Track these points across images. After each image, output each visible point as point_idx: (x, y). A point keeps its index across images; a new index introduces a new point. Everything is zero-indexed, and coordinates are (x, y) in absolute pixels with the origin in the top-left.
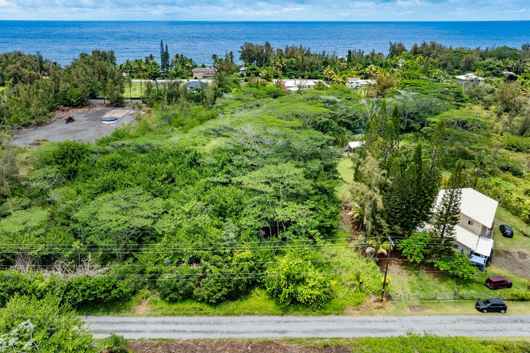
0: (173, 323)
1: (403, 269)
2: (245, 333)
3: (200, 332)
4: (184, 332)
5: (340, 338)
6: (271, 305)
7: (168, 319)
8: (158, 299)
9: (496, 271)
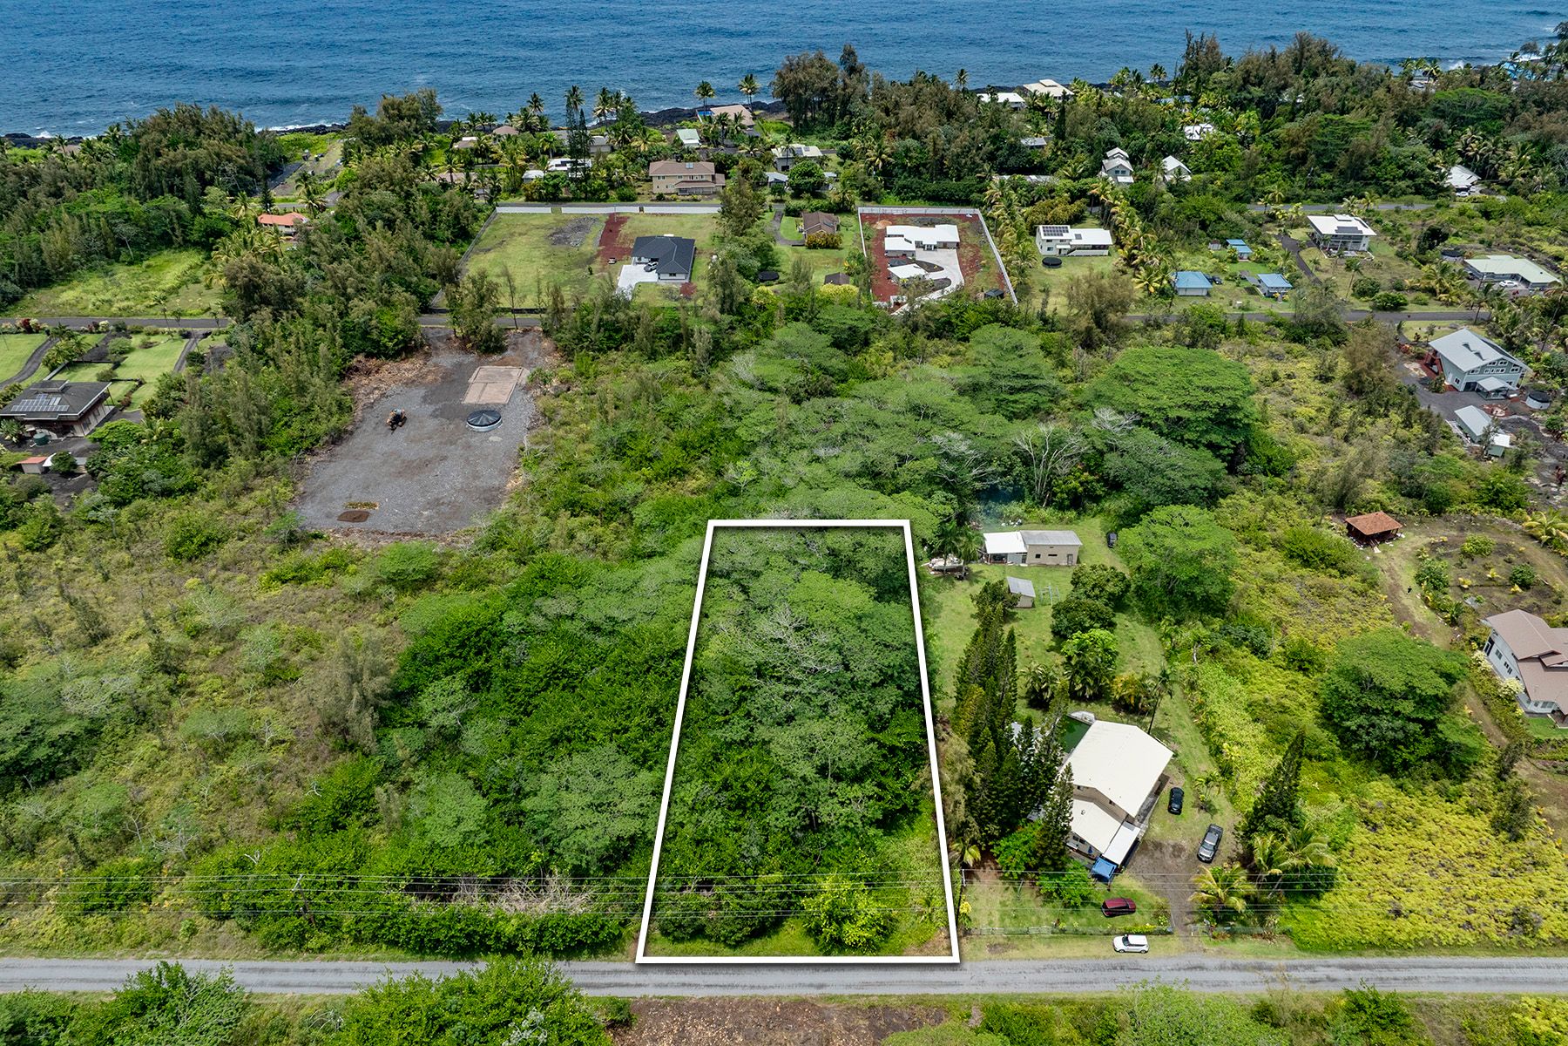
9: (1128, 883)
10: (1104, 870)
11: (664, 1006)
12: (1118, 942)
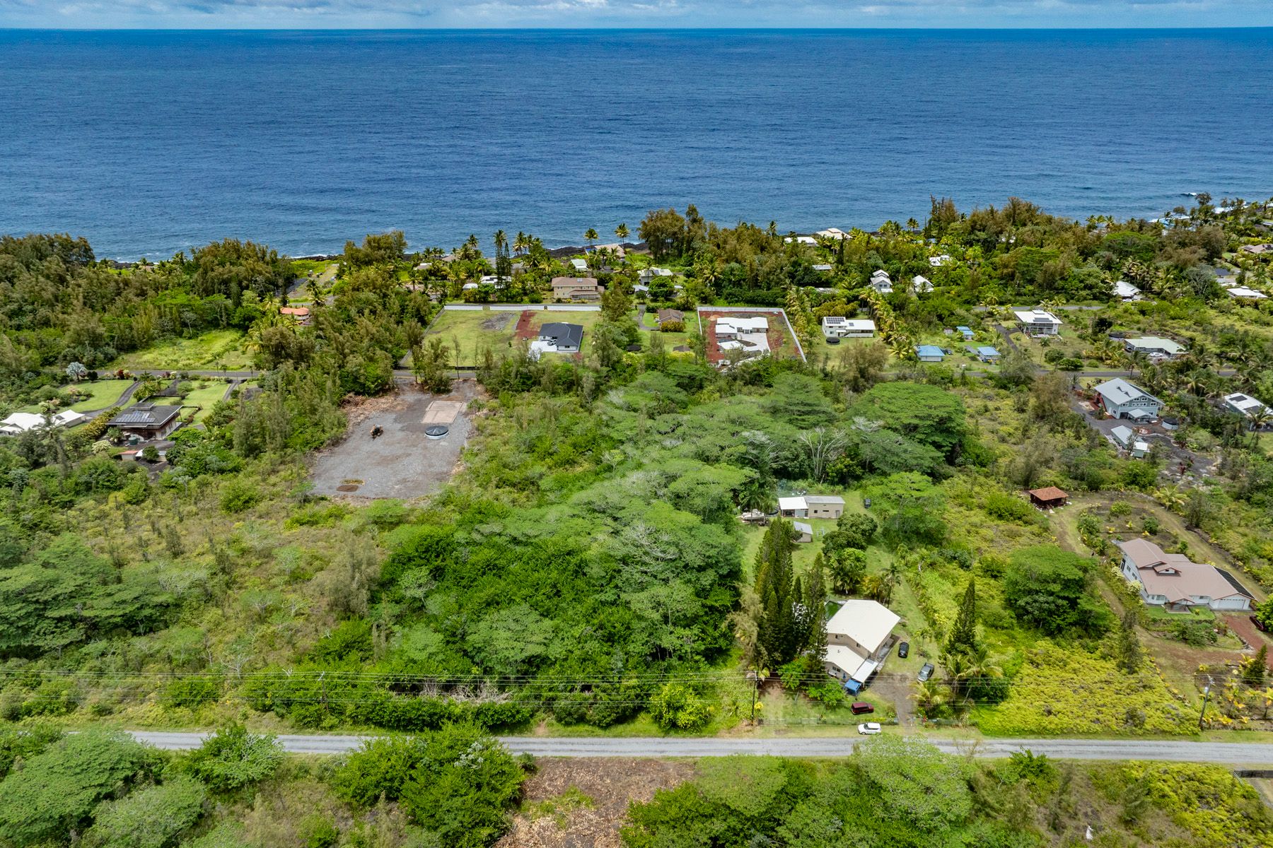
0: (570, 743)
1: (783, 692)
2: (630, 752)
3: (593, 751)
4: (580, 751)
5: (708, 757)
6: (654, 728)
7: (564, 740)
8: (554, 722)
9: (868, 696)
10: (854, 687)
11: (558, 762)
12: (861, 728)
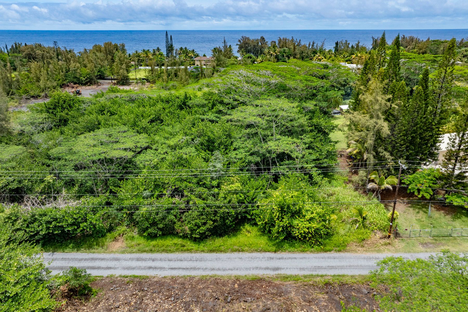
0: (150, 259)
1: (409, 207)
2: (232, 270)
3: (179, 268)
4: (161, 268)
5: (343, 276)
6: (263, 241)
7: (144, 255)
8: (136, 236)
11: (127, 283)
